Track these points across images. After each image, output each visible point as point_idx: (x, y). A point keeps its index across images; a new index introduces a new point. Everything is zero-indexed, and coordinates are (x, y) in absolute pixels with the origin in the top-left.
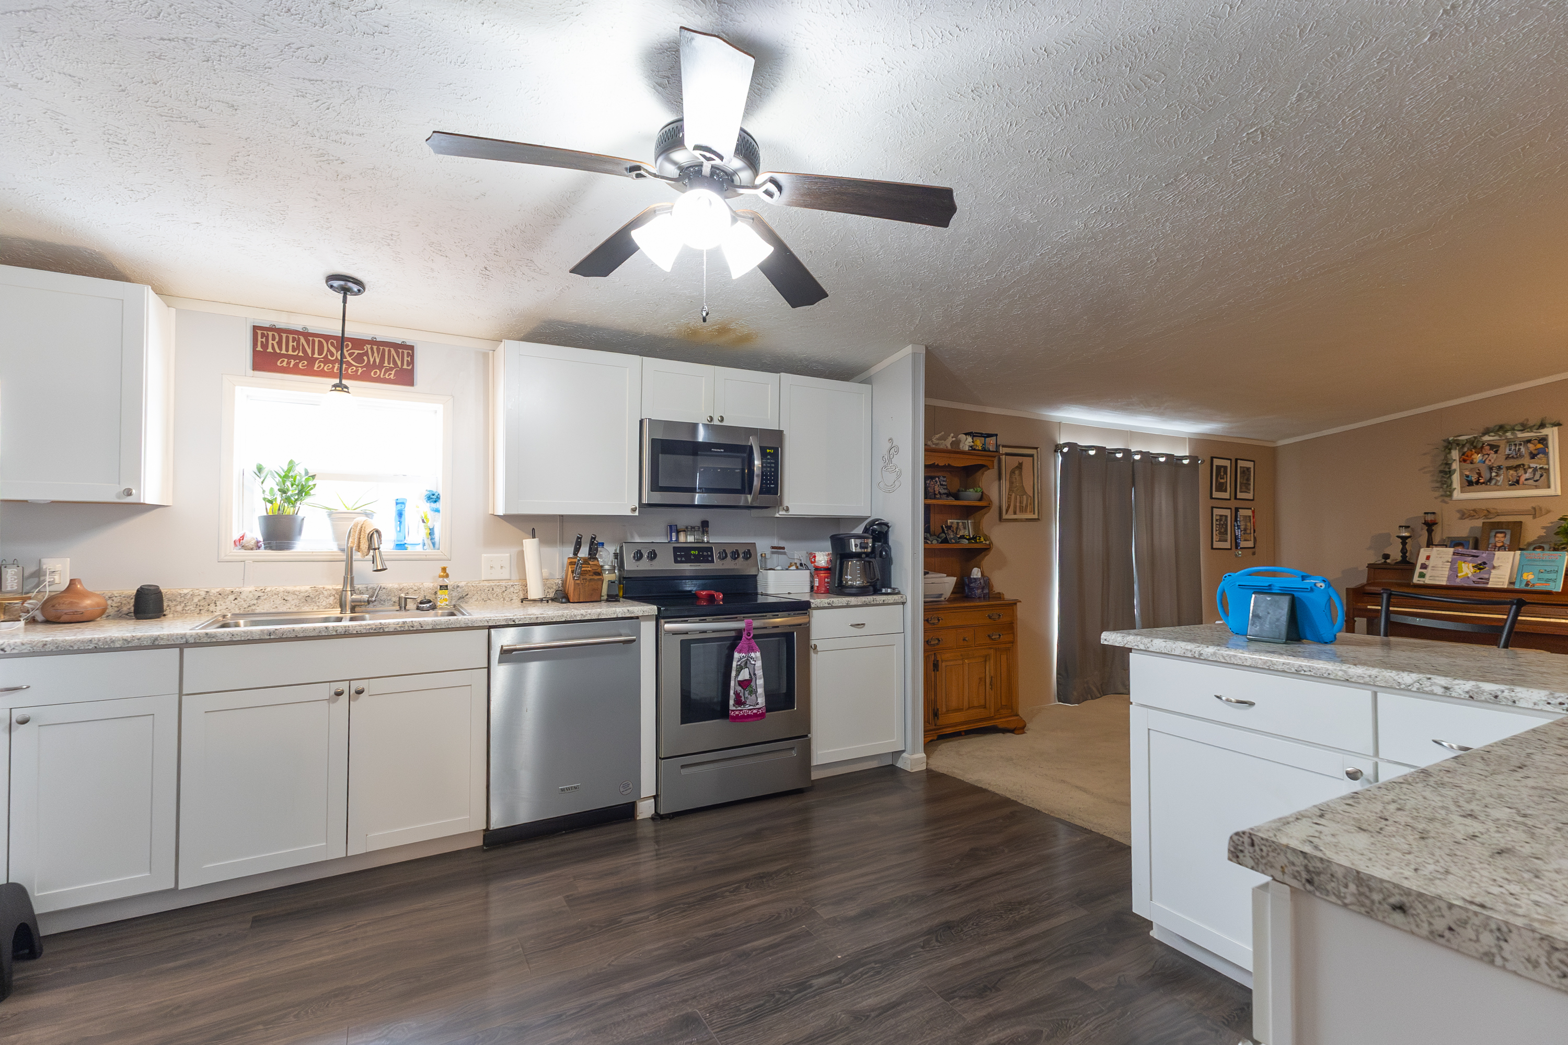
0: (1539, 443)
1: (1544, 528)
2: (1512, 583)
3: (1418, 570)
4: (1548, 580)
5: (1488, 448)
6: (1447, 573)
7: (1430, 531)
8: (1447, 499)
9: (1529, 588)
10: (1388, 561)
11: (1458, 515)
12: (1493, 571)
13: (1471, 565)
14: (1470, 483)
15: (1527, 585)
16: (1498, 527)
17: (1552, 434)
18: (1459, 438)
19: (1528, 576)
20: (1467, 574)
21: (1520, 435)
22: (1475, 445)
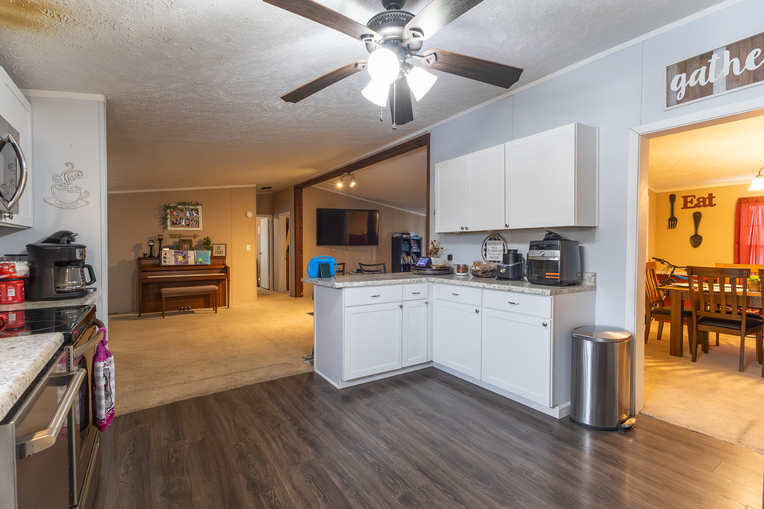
0: (196, 211)
1: (197, 242)
2: (196, 263)
3: (163, 260)
4: (206, 261)
5: (179, 210)
6: (174, 260)
7: (160, 243)
8: (165, 230)
9: (201, 264)
10: (146, 256)
11: (169, 236)
12: (189, 258)
13: (181, 256)
14: (174, 224)
15: (200, 263)
16: (184, 241)
17: (199, 207)
18: (170, 205)
19: (200, 260)
20: (181, 260)
21: (190, 207)
22: (174, 208)
